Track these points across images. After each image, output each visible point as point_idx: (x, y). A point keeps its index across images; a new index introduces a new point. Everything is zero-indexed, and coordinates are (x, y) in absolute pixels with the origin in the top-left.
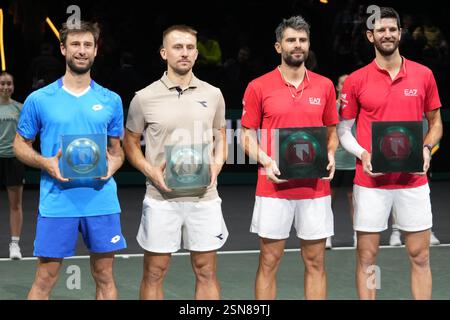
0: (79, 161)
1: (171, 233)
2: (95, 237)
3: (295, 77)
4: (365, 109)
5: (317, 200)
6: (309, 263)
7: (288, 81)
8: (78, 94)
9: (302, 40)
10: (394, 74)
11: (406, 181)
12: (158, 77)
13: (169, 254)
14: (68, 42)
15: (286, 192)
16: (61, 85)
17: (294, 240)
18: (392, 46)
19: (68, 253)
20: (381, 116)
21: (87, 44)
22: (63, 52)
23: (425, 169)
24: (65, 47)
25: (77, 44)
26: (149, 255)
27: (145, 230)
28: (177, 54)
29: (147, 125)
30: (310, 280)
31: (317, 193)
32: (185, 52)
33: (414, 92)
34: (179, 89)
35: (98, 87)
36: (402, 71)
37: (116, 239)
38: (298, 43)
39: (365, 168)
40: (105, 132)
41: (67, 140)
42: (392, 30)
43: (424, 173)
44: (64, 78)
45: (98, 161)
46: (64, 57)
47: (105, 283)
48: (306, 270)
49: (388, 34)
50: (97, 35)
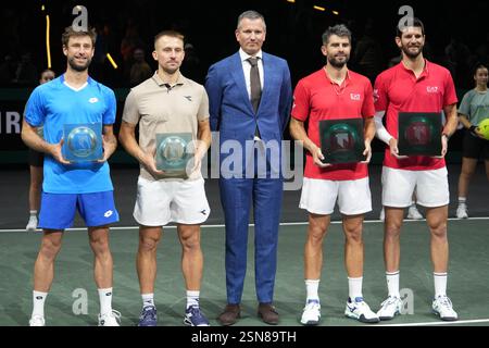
0: (78, 147)
1: (162, 209)
2: (90, 211)
3: (338, 76)
4: (394, 102)
5: (358, 181)
6: (349, 234)
7: (333, 80)
8: (77, 88)
9: (345, 45)
10: (418, 74)
11: (428, 164)
12: (150, 75)
13: (161, 227)
14: (70, 44)
15: (330, 174)
16: (63, 80)
17: (337, 214)
18: (417, 50)
19: (66, 225)
20: (407, 109)
21: (86, 46)
22: (65, 53)
23: (443, 154)
24: (67, 48)
25: (78, 45)
26: (144, 228)
27: (140, 207)
28: (167, 55)
29: (141, 116)
30: (350, 250)
31: (357, 174)
32: (174, 54)
33: (435, 89)
34: (168, 86)
35: (94, 82)
36: (425, 70)
37: (108, 214)
38: (341, 48)
39: (392, 152)
40: (100, 121)
41: (69, 129)
42: (418, 36)
43: (443, 157)
44: (65, 75)
45: (96, 146)
46: (66, 57)
47: (102, 252)
48: (347, 240)
49: (414, 40)
50: (95, 39)
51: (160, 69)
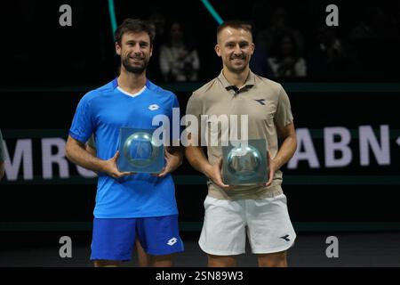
8: (133, 94)
14: (123, 43)
16: (116, 85)
21: (143, 43)
22: (118, 52)
24: (120, 45)
25: (132, 43)
35: (154, 86)
37: (172, 242)
44: (119, 79)
46: (119, 57)
51: (225, 68)
